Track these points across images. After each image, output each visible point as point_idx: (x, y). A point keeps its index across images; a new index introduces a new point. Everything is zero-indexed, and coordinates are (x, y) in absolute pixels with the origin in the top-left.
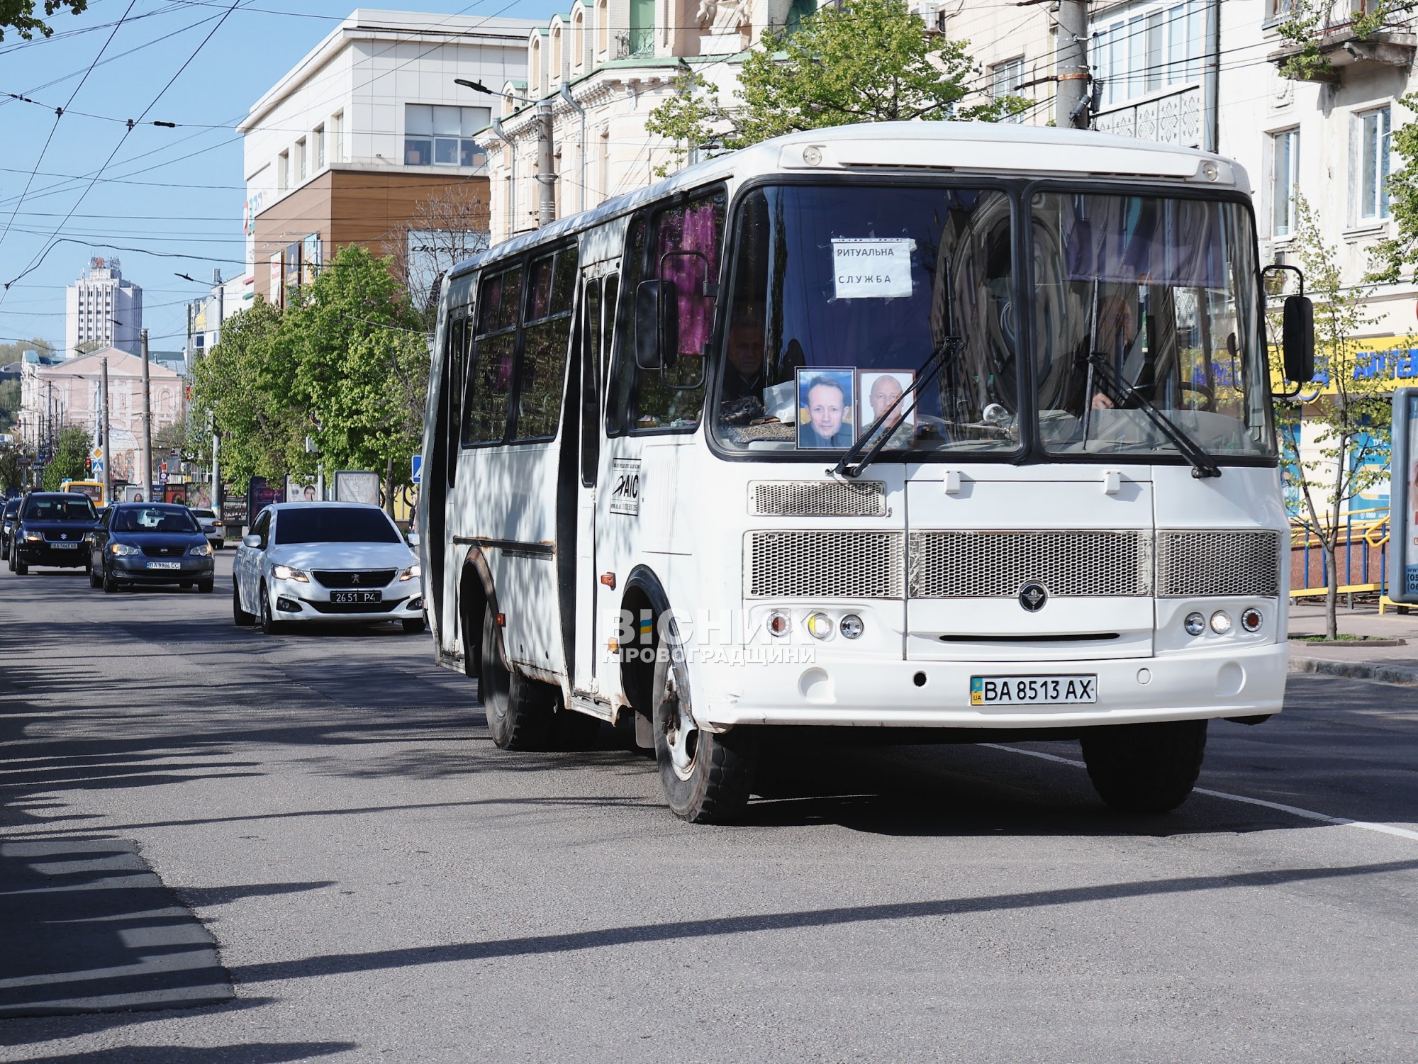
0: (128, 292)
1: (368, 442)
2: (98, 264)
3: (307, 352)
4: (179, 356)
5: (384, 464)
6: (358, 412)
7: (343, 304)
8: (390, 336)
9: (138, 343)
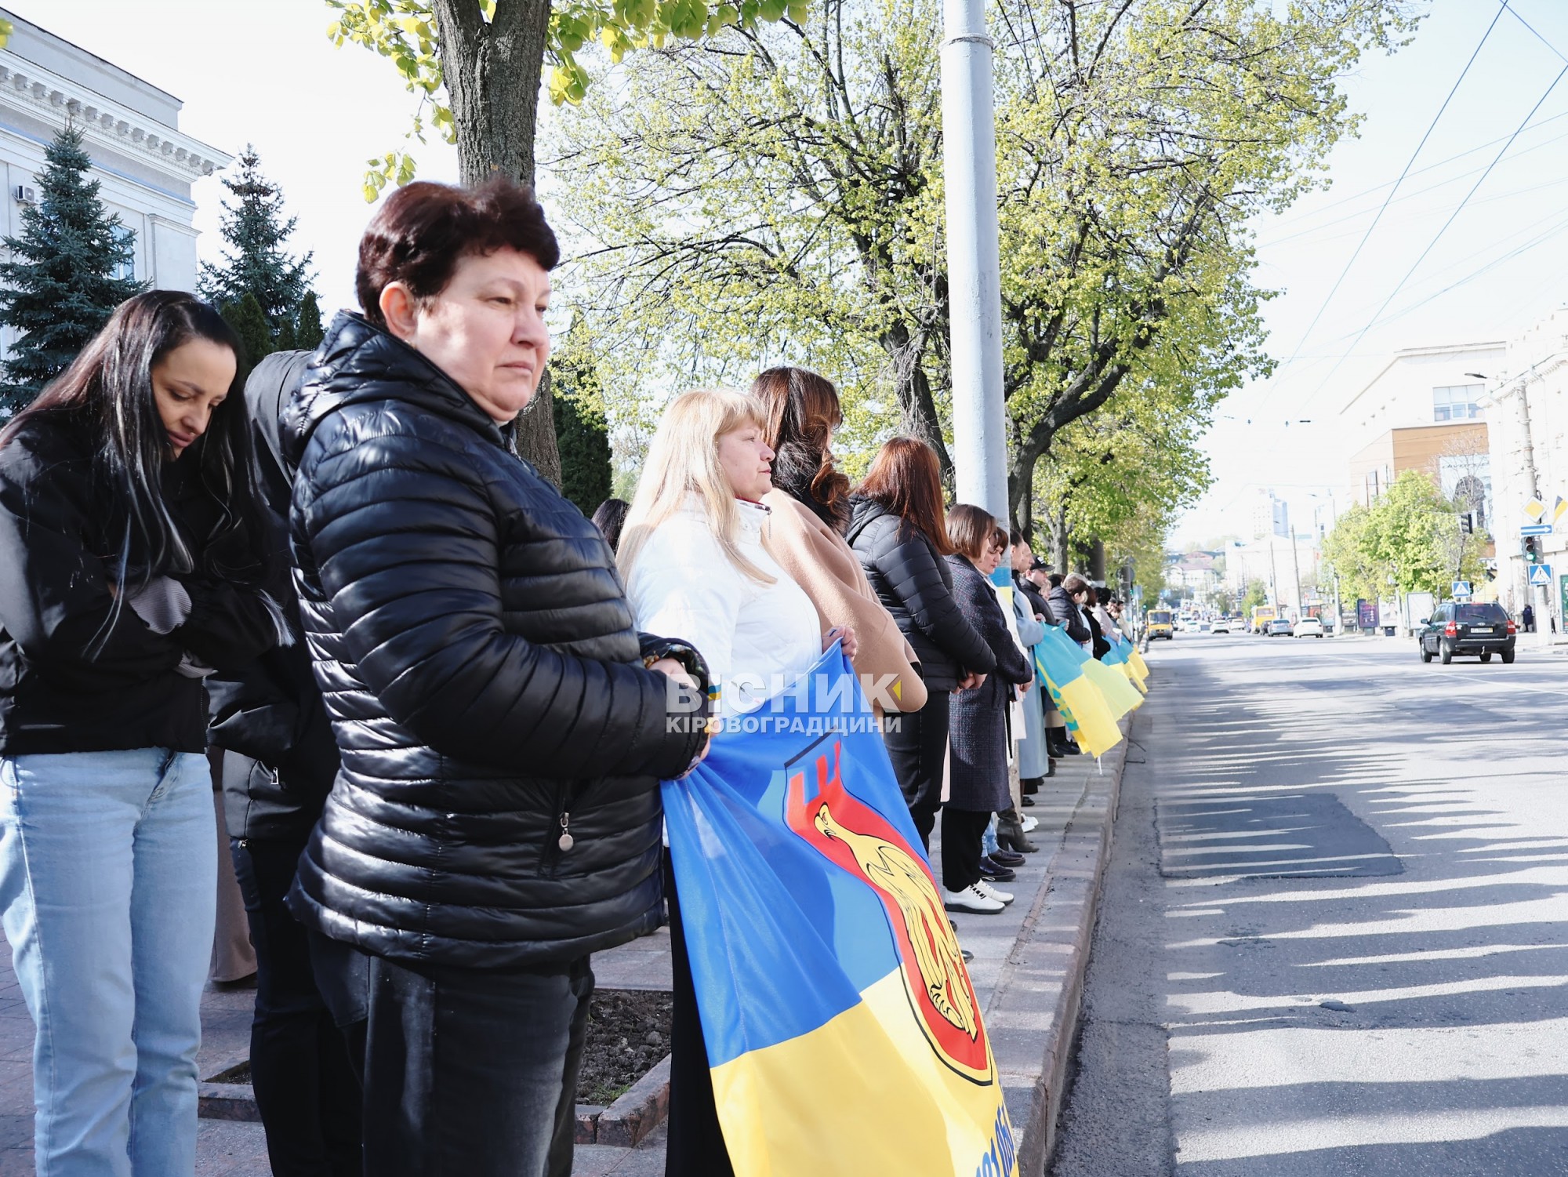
0: (1280, 505)
1: (1425, 576)
2: (1262, 491)
3: (1386, 530)
4: (1309, 537)
5: (1435, 588)
6: (1418, 560)
7: (1405, 502)
8: (1434, 517)
9: (1289, 532)
